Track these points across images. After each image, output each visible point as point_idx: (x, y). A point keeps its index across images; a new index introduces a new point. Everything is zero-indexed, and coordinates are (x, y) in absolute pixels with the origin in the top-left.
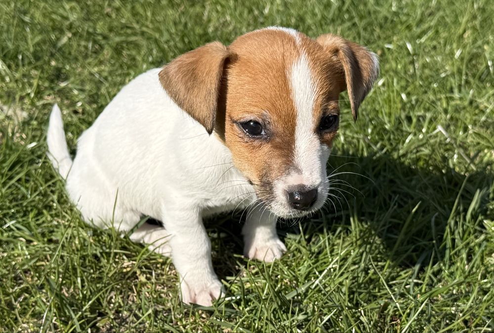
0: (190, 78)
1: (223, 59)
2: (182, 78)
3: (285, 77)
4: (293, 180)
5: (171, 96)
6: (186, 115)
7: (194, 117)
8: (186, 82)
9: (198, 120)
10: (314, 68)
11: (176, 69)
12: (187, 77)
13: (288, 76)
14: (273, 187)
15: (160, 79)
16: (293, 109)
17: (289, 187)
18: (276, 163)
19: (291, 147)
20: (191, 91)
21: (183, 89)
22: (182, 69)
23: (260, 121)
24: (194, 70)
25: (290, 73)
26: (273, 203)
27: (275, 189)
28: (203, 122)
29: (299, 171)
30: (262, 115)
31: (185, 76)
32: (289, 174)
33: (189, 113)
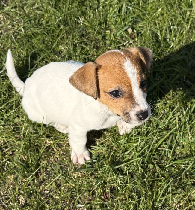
0: (82, 79)
1: (95, 69)
2: (80, 79)
3: (122, 69)
4: (137, 109)
5: (76, 88)
6: (84, 94)
7: (87, 94)
8: (82, 81)
9: (90, 95)
10: (132, 63)
11: (76, 76)
12: (81, 79)
13: (123, 68)
14: (129, 114)
15: (70, 82)
16: (129, 80)
17: (136, 112)
18: (128, 104)
19: (132, 96)
20: (84, 84)
21: (80, 84)
22: (78, 76)
23: (118, 89)
24: (83, 75)
25: (124, 67)
26: (131, 120)
27: (130, 115)
28: (92, 96)
29: (138, 105)
30: (118, 86)
31: (81, 78)
32: (135, 107)
33: (85, 93)
